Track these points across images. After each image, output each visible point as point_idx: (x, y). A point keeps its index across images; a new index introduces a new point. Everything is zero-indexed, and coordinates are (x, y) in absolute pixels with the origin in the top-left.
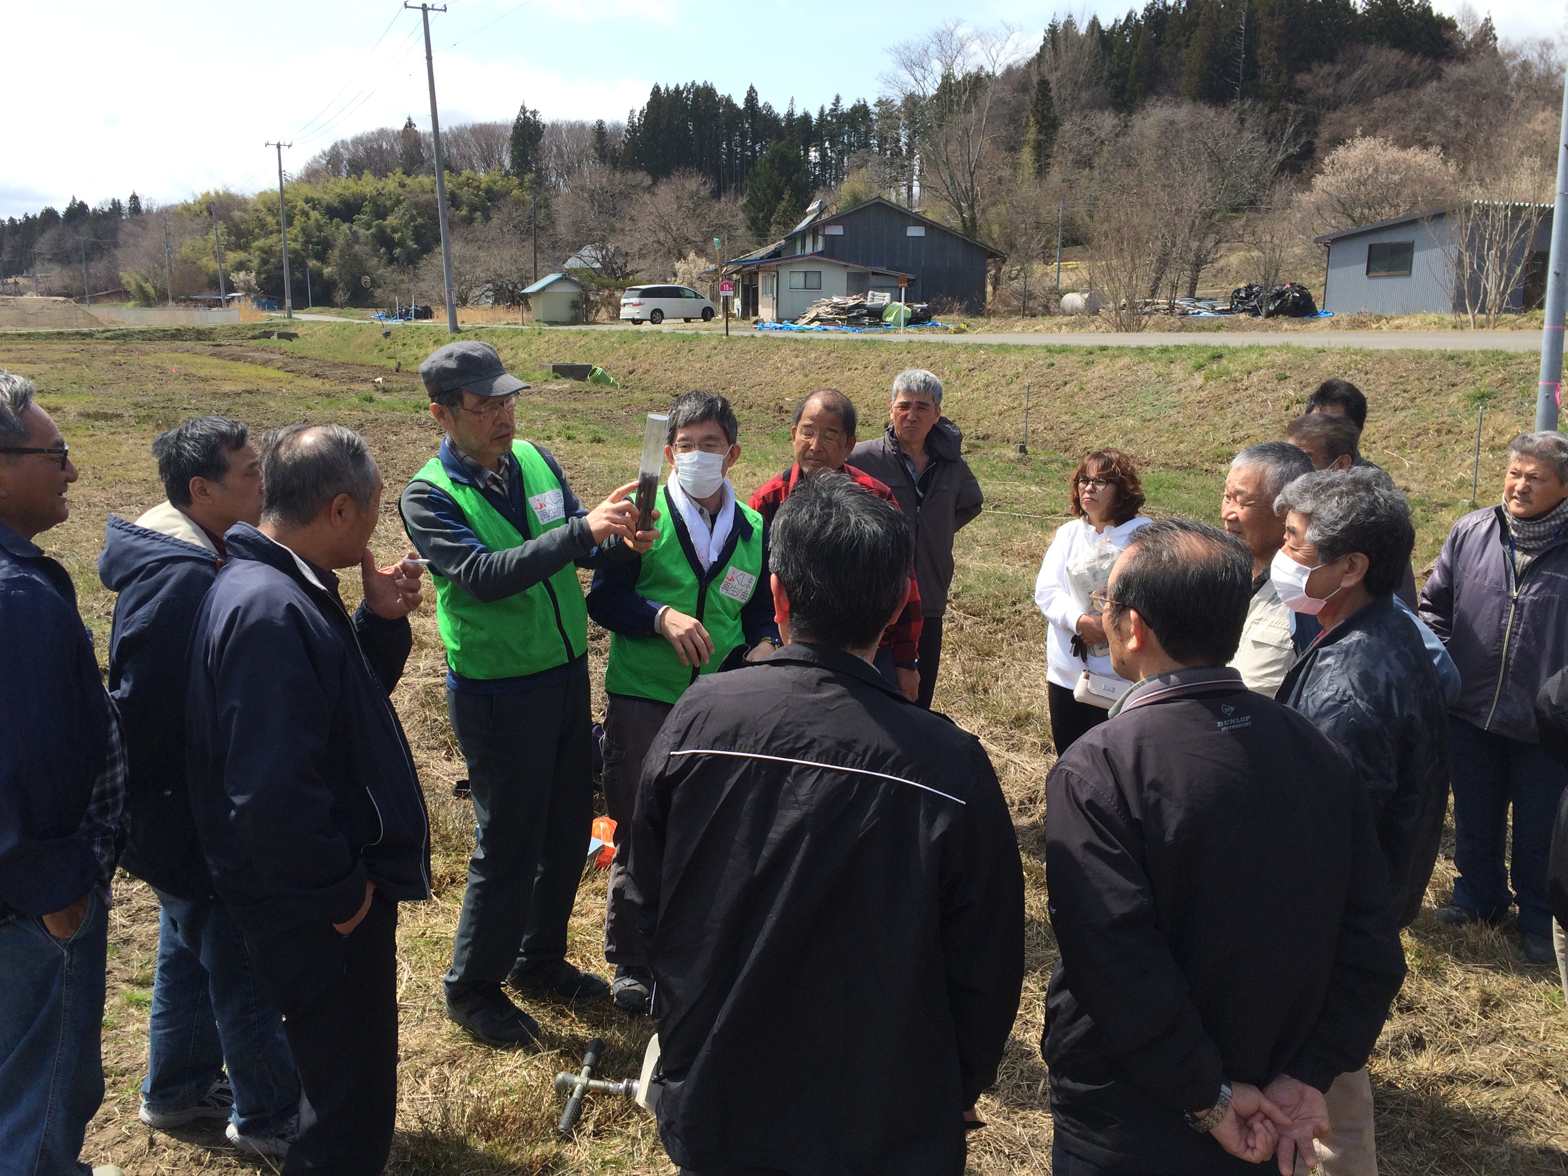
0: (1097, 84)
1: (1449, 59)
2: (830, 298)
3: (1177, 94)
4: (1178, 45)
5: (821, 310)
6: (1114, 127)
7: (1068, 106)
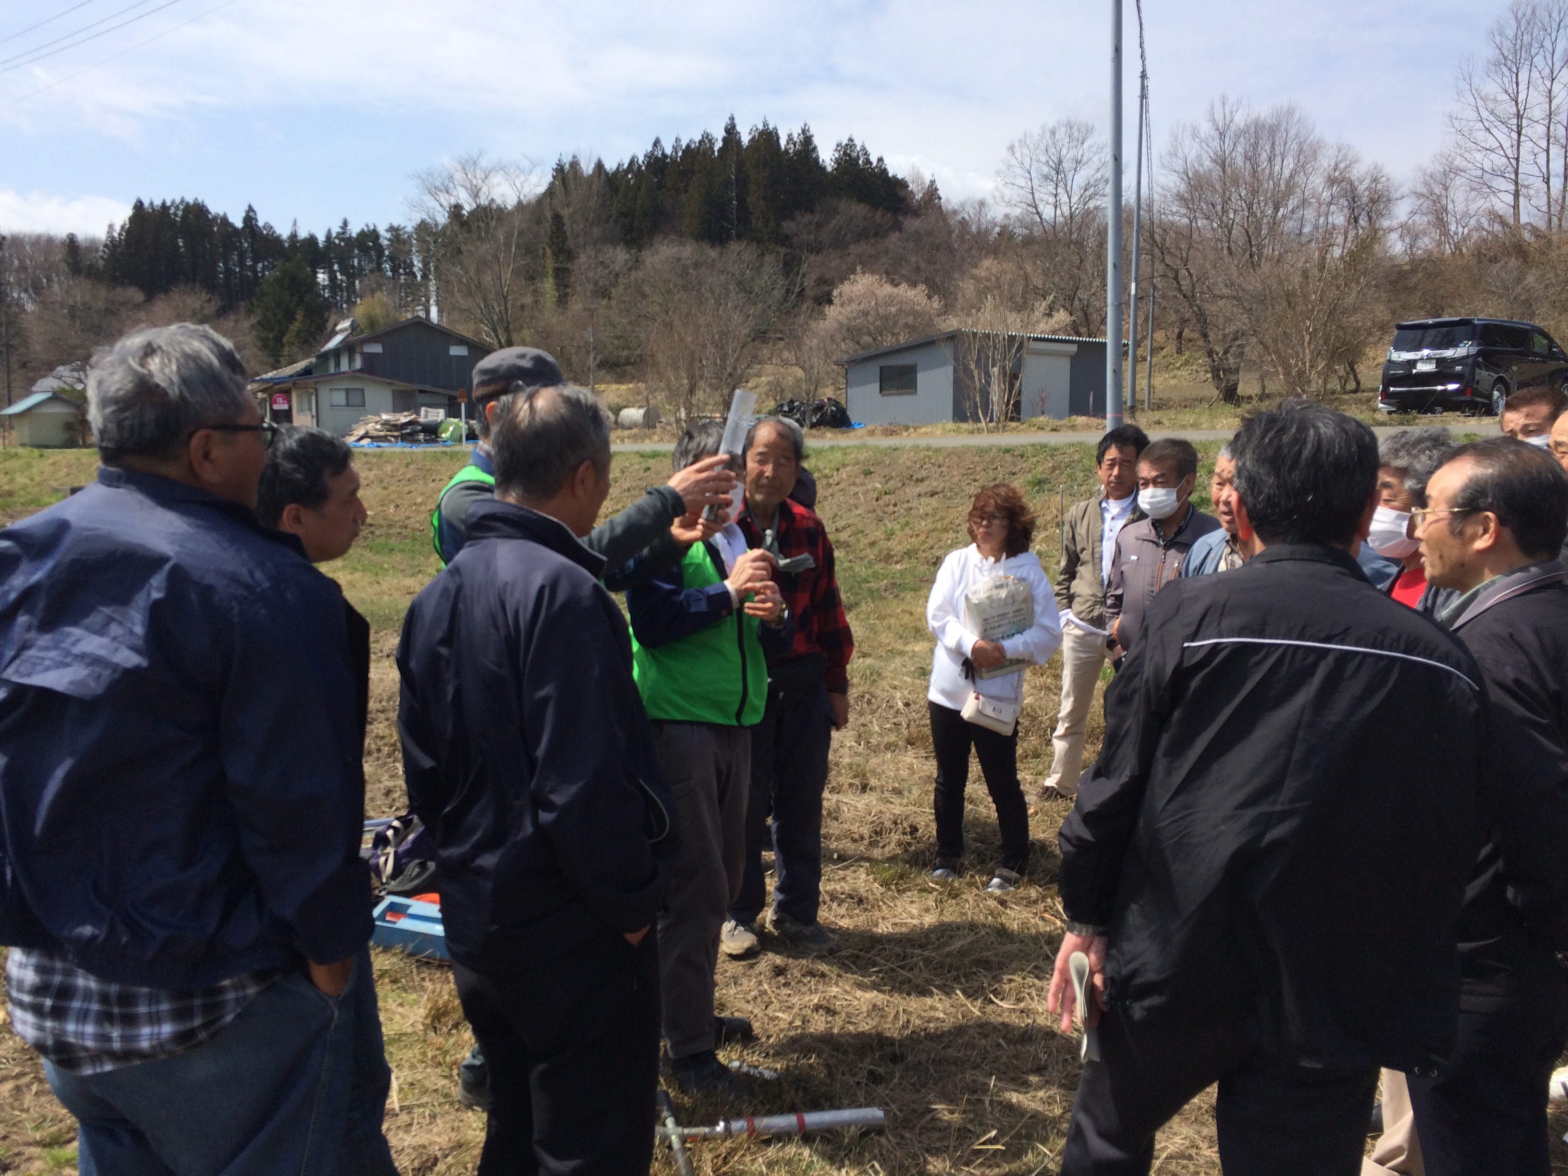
0: (607, 221)
1: (905, 214)
2: (379, 415)
3: (681, 234)
4: (678, 190)
5: (370, 426)
6: (626, 261)
7: (581, 240)
